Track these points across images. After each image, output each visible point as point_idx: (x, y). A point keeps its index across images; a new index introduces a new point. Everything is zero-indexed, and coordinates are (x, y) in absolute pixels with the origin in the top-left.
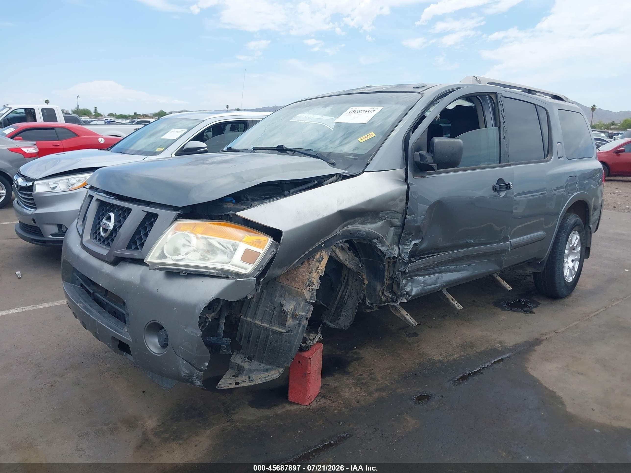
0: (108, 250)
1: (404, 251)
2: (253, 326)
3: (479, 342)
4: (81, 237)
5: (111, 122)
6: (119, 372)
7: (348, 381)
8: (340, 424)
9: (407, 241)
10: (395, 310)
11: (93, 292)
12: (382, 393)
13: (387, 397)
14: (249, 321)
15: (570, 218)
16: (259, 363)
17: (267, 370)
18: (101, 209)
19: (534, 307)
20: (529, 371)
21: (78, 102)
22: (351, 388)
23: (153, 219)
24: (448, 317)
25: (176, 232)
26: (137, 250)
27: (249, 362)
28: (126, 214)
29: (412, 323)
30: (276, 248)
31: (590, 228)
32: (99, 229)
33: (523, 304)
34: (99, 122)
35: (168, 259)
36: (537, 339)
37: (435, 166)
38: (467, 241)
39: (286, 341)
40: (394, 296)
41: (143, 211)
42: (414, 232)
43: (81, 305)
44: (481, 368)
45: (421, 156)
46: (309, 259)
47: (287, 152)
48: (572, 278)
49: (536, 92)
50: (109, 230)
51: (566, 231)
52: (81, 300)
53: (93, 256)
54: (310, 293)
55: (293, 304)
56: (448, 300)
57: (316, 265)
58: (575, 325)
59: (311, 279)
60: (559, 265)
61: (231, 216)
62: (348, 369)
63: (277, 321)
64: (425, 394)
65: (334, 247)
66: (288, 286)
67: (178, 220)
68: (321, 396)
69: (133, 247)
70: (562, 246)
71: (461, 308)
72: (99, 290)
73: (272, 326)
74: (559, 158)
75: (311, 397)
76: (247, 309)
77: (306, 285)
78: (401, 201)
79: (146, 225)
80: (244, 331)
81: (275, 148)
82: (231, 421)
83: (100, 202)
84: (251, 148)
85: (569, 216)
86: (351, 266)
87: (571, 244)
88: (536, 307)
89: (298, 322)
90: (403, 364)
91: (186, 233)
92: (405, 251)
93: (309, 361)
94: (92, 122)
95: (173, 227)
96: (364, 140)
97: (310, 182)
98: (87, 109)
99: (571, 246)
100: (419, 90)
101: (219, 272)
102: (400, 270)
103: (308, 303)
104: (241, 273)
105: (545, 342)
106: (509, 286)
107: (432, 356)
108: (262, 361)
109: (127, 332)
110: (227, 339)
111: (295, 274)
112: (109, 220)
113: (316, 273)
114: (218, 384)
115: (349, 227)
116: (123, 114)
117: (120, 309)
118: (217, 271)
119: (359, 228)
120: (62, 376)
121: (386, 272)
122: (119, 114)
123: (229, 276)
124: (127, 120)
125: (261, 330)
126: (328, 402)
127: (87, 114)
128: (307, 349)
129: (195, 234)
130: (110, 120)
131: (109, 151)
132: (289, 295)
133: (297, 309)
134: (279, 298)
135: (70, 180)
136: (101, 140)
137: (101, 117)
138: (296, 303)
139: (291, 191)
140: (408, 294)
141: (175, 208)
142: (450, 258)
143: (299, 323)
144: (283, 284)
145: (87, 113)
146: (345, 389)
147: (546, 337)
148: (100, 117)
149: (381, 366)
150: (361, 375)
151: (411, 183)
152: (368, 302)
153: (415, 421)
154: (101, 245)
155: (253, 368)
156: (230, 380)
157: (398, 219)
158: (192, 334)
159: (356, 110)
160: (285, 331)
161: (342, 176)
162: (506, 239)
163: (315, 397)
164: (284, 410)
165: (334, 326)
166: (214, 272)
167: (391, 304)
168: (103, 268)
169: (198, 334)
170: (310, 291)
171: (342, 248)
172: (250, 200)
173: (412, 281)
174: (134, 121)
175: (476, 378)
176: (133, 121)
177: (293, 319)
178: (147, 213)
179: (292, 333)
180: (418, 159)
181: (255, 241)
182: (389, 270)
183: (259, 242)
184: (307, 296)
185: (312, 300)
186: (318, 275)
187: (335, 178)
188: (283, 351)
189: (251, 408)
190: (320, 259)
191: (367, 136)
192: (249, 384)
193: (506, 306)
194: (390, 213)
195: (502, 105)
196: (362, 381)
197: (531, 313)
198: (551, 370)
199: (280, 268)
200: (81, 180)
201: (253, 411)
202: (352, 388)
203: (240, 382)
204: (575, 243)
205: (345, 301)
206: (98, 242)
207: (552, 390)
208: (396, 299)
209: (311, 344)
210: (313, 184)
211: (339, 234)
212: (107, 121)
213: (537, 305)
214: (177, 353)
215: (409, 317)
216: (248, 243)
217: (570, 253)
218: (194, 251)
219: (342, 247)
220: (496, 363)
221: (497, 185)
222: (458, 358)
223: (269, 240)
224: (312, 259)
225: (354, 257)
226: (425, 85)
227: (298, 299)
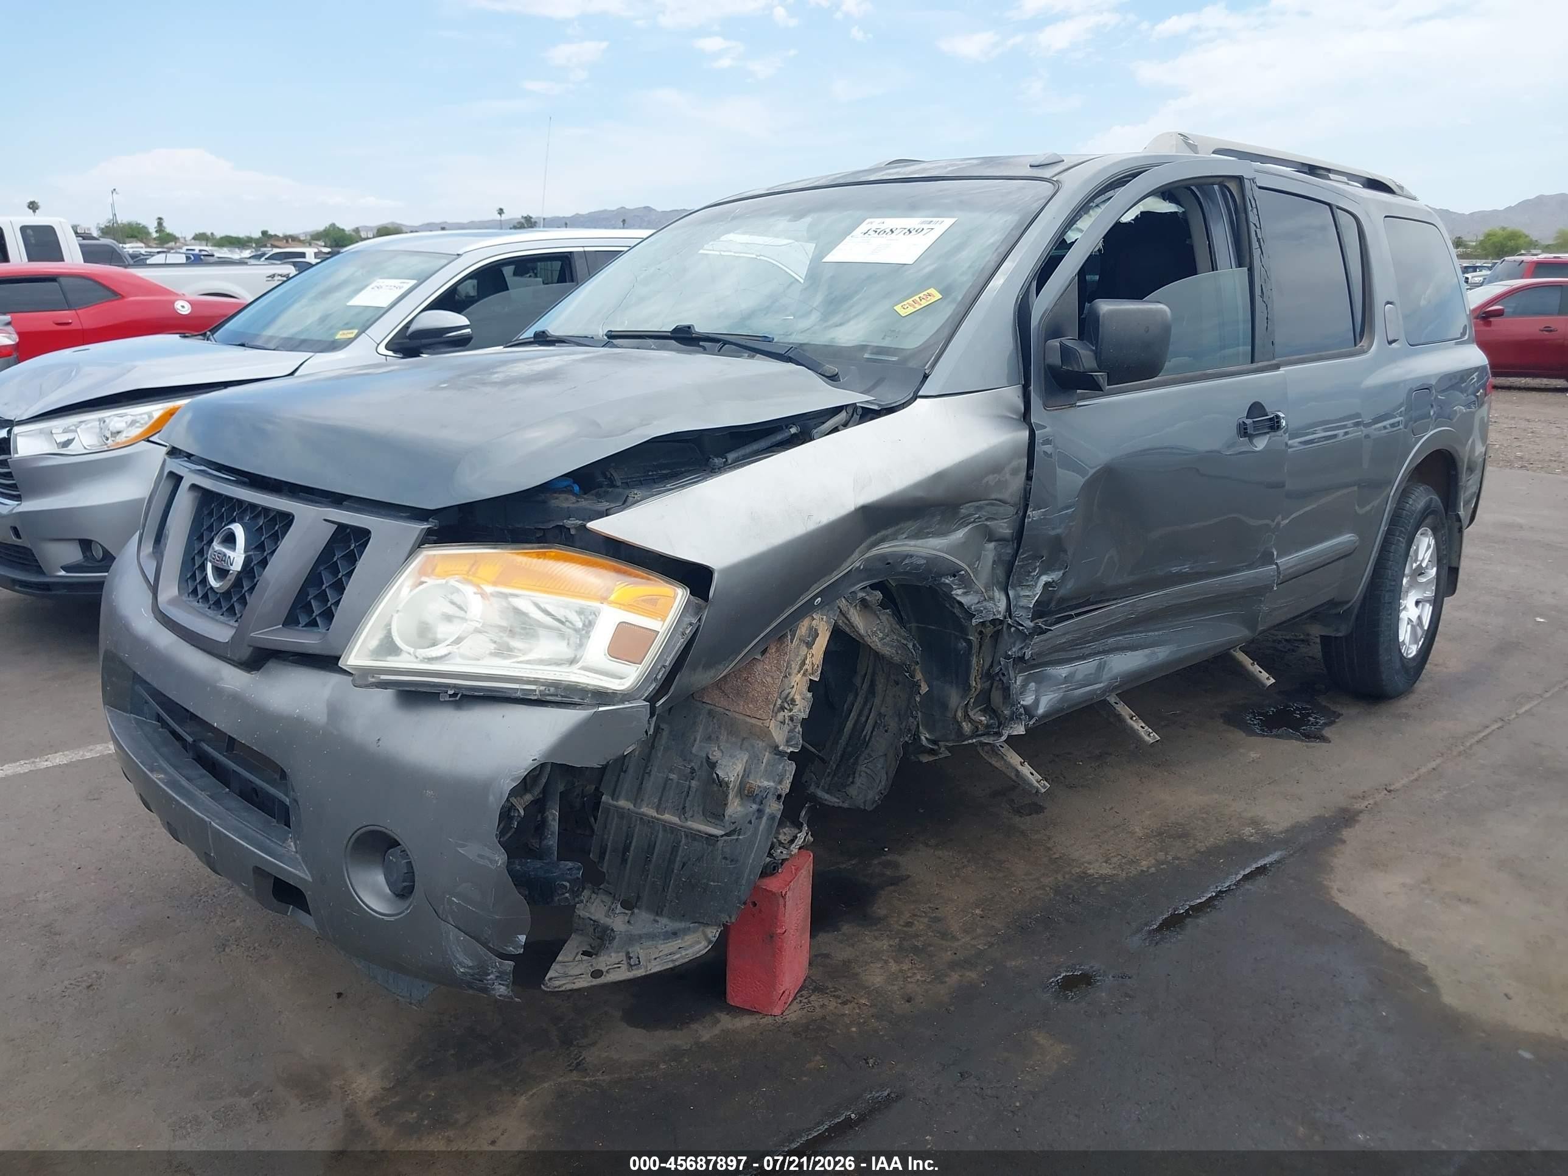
0: (232, 626)
1: (1021, 604)
2: (636, 820)
3: (1200, 822)
4: (154, 589)
5: (202, 257)
6: (271, 941)
7: (876, 943)
8: (868, 1063)
9: (1028, 576)
10: (991, 752)
11: (194, 741)
12: (968, 974)
13: (984, 982)
14: (624, 808)
15: (1413, 497)
16: (652, 917)
17: (675, 934)
18: (206, 512)
19: (1325, 724)
20: (1334, 897)
21: (113, 206)
22: (886, 962)
23: (356, 542)
24: (1113, 756)
25: (423, 579)
26: (315, 629)
27: (626, 914)
28: (276, 528)
29: (1036, 784)
30: (697, 614)
31: (1459, 519)
32: (203, 567)
33: (1298, 716)
34: (172, 258)
35: (404, 656)
36: (1344, 810)
37: (1101, 376)
38: (1174, 570)
39: (725, 858)
40: (993, 719)
41: (325, 520)
42: (1045, 553)
43: (163, 776)
44: (1214, 894)
45: (1065, 351)
46: (781, 639)
47: (701, 343)
48: (1416, 646)
49: (1329, 170)
50: (231, 572)
51: (1406, 529)
52: (161, 762)
53: (188, 644)
54: (786, 728)
55: (742, 760)
56: (1119, 717)
57: (798, 652)
58: (1434, 769)
59: (786, 692)
60: (1389, 617)
61: (573, 532)
62: (874, 908)
63: (699, 806)
64: (1079, 970)
65: (843, 603)
66: (727, 712)
67: (427, 545)
68: (810, 987)
69: (303, 619)
70: (1396, 569)
71: (1153, 739)
72: (210, 734)
73: (686, 819)
74: (1390, 343)
75: (787, 993)
76: (619, 776)
77: (776, 709)
78: (1015, 472)
79: (335, 560)
80: (612, 834)
81: (669, 334)
82: (579, 1066)
83: (203, 494)
84: (601, 332)
85: (1412, 492)
86: (888, 649)
87: (1416, 560)
88: (1331, 723)
89: (755, 807)
90: (1013, 889)
91: (453, 582)
92: (1023, 602)
93: (781, 901)
94: (153, 256)
95: (412, 566)
96: (911, 310)
97: (780, 430)
98: (139, 222)
99: (1414, 565)
100: (1047, 173)
101: (549, 690)
102: (1010, 653)
103: (781, 754)
104: (609, 691)
105: (1363, 818)
106: (1268, 675)
107: (1086, 865)
108: (659, 910)
109: (297, 852)
110: (570, 864)
111: (746, 679)
112: (229, 545)
113: (799, 676)
114: (546, 978)
115: (882, 547)
116: (234, 235)
117: (272, 790)
118: (542, 688)
119: (908, 548)
120: (115, 959)
121: (974, 660)
122: (223, 234)
123: (576, 700)
124: (244, 251)
125: (658, 832)
126: (832, 1005)
127: (140, 236)
128: (774, 870)
129: (478, 586)
130: (200, 251)
131: (208, 340)
132: (730, 737)
133: (753, 771)
134: (702, 744)
135: (107, 421)
136: (183, 307)
137: (176, 243)
138: (750, 757)
139: (731, 456)
140: (1029, 711)
141: (417, 514)
142: (1132, 614)
143: (759, 811)
144: (712, 707)
145: (139, 233)
146: (871, 965)
147: (1366, 803)
148: (172, 244)
149: (958, 897)
150: (909, 924)
151: (1037, 424)
152: (926, 738)
153: (1063, 1046)
154: (210, 612)
155: (635, 930)
156: (576, 966)
157: (1005, 520)
158: (481, 862)
159: (883, 227)
160: (722, 833)
161: (860, 411)
162: (1267, 558)
163: (796, 992)
164: (716, 1031)
165: (838, 801)
166: (535, 690)
167: (985, 739)
168: (222, 679)
169: (497, 862)
170: (784, 724)
171: (864, 604)
172: (619, 483)
173: (1040, 680)
174: (264, 254)
175: (1202, 921)
176: (259, 253)
177: (742, 799)
178: (336, 526)
179: (740, 837)
180: (1055, 360)
181: (643, 600)
182: (981, 655)
183: (652, 601)
184: (779, 735)
185: (791, 746)
186: (805, 678)
187: (842, 416)
188: (716, 884)
189: (631, 1030)
190: (809, 637)
191: (919, 300)
192: (630, 975)
193: (1255, 725)
194: (987, 505)
195: (1255, 209)
196: (914, 940)
197: (1320, 742)
198: (1389, 893)
199: (708, 666)
200: (138, 422)
201: (636, 1036)
202: (890, 960)
203: (604, 969)
204: (1423, 559)
205: (866, 736)
206: (201, 605)
207: (1399, 947)
208: (999, 727)
209: (784, 857)
210: (786, 434)
211: (857, 568)
212: (193, 255)
213: (1332, 718)
214: (440, 912)
215: (1026, 770)
216: (622, 607)
217: (1414, 584)
218: (477, 631)
219: (863, 600)
220: (1248, 879)
221: (1249, 421)
222: (1153, 870)
223: (679, 595)
224: (789, 637)
225: (894, 626)
226: (1060, 160)
227: (753, 746)
